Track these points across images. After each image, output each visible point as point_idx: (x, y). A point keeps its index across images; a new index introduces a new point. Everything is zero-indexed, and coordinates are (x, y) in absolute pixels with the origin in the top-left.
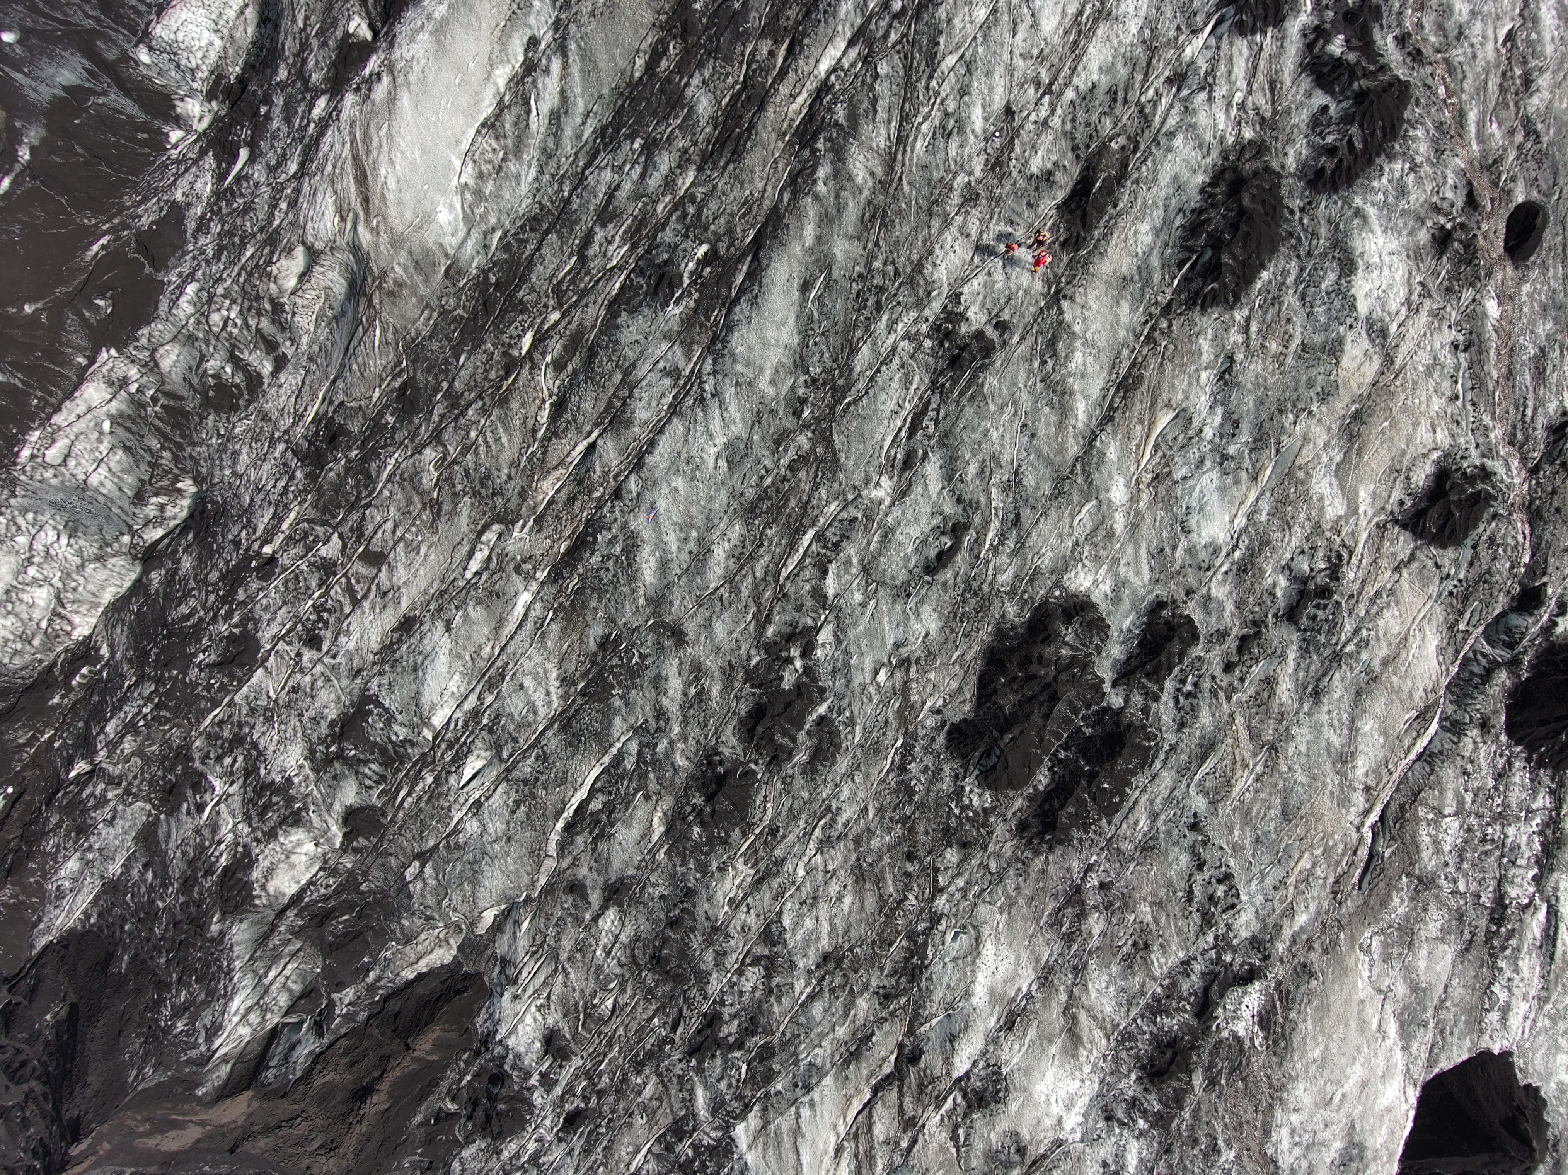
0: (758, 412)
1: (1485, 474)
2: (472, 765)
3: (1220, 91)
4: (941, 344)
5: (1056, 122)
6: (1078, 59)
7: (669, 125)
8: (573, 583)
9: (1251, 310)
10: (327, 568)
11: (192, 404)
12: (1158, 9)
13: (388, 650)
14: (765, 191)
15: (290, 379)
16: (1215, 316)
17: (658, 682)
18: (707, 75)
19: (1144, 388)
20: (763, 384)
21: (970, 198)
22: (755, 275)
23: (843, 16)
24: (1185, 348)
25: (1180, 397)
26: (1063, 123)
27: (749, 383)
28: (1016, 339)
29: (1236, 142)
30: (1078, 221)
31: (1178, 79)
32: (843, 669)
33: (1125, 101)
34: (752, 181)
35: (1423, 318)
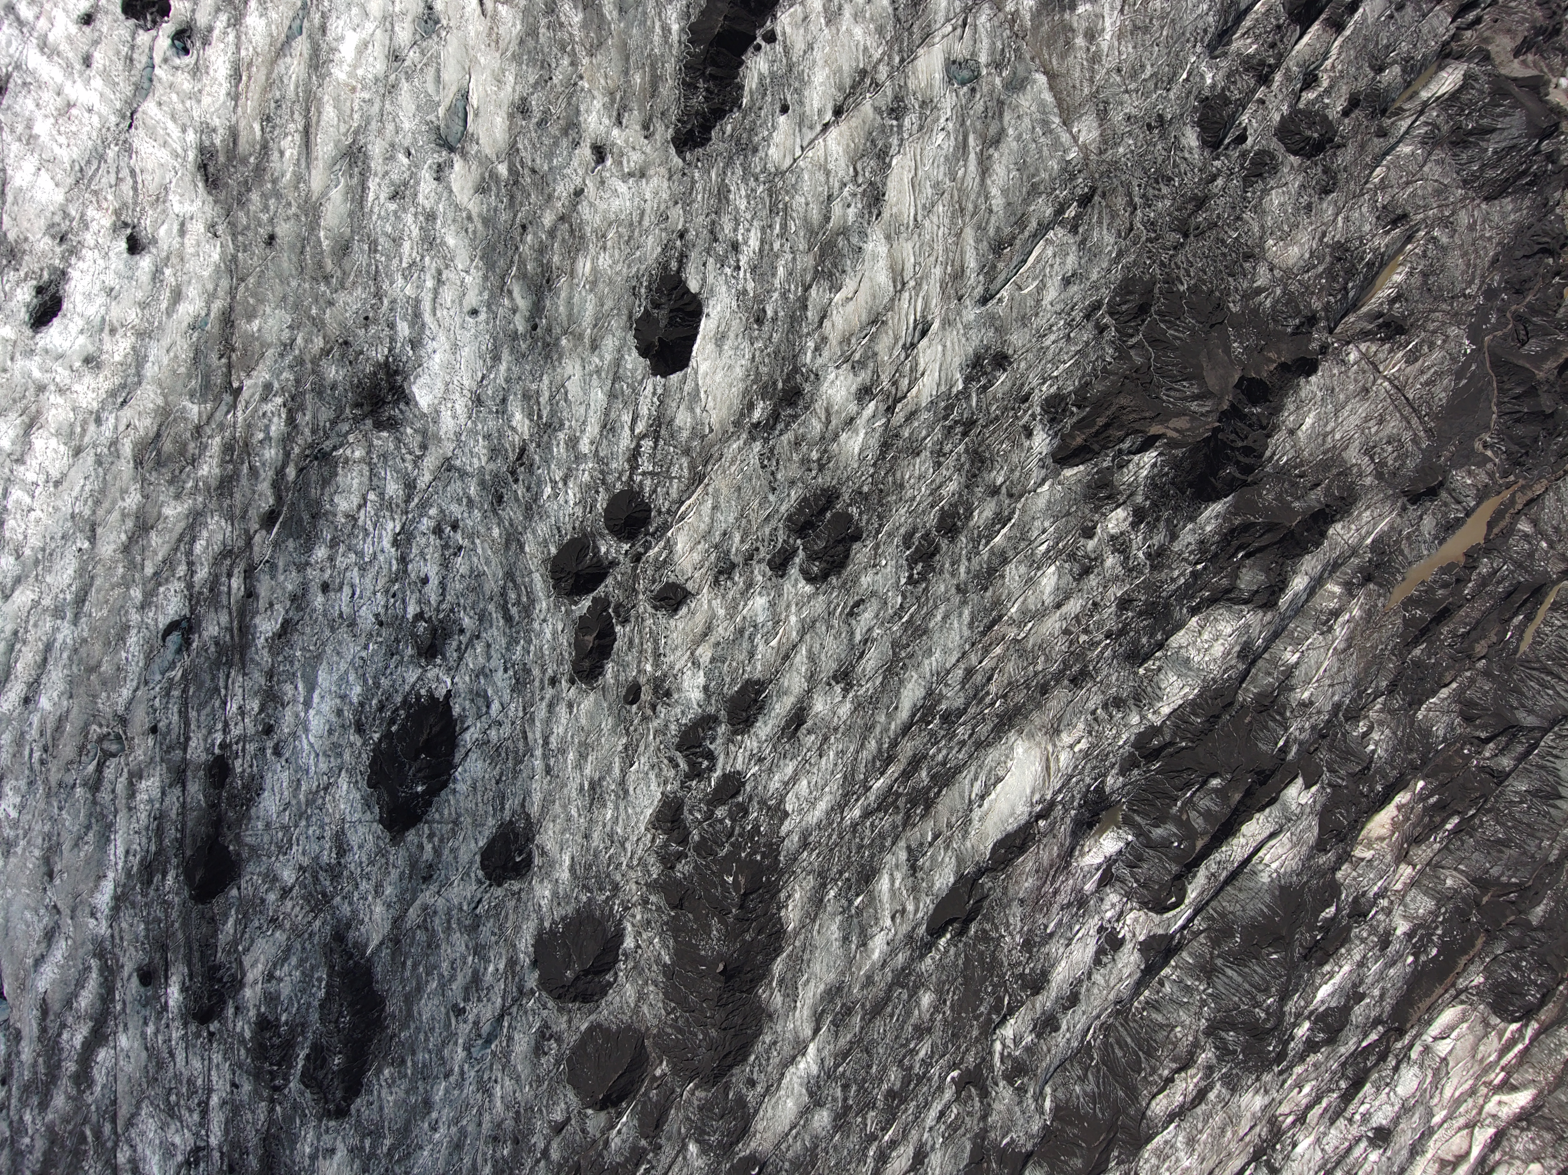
1: (656, 608)
2: (1043, 548)
3: (747, 754)
8: (994, 613)
10: (1086, 631)
11: (1131, 702)
13: (1067, 598)
15: (1091, 705)
17: (968, 572)
20: (915, 676)
21: (836, 730)
22: (913, 715)
31: (761, 760)
32: (898, 567)
35: (677, 667)
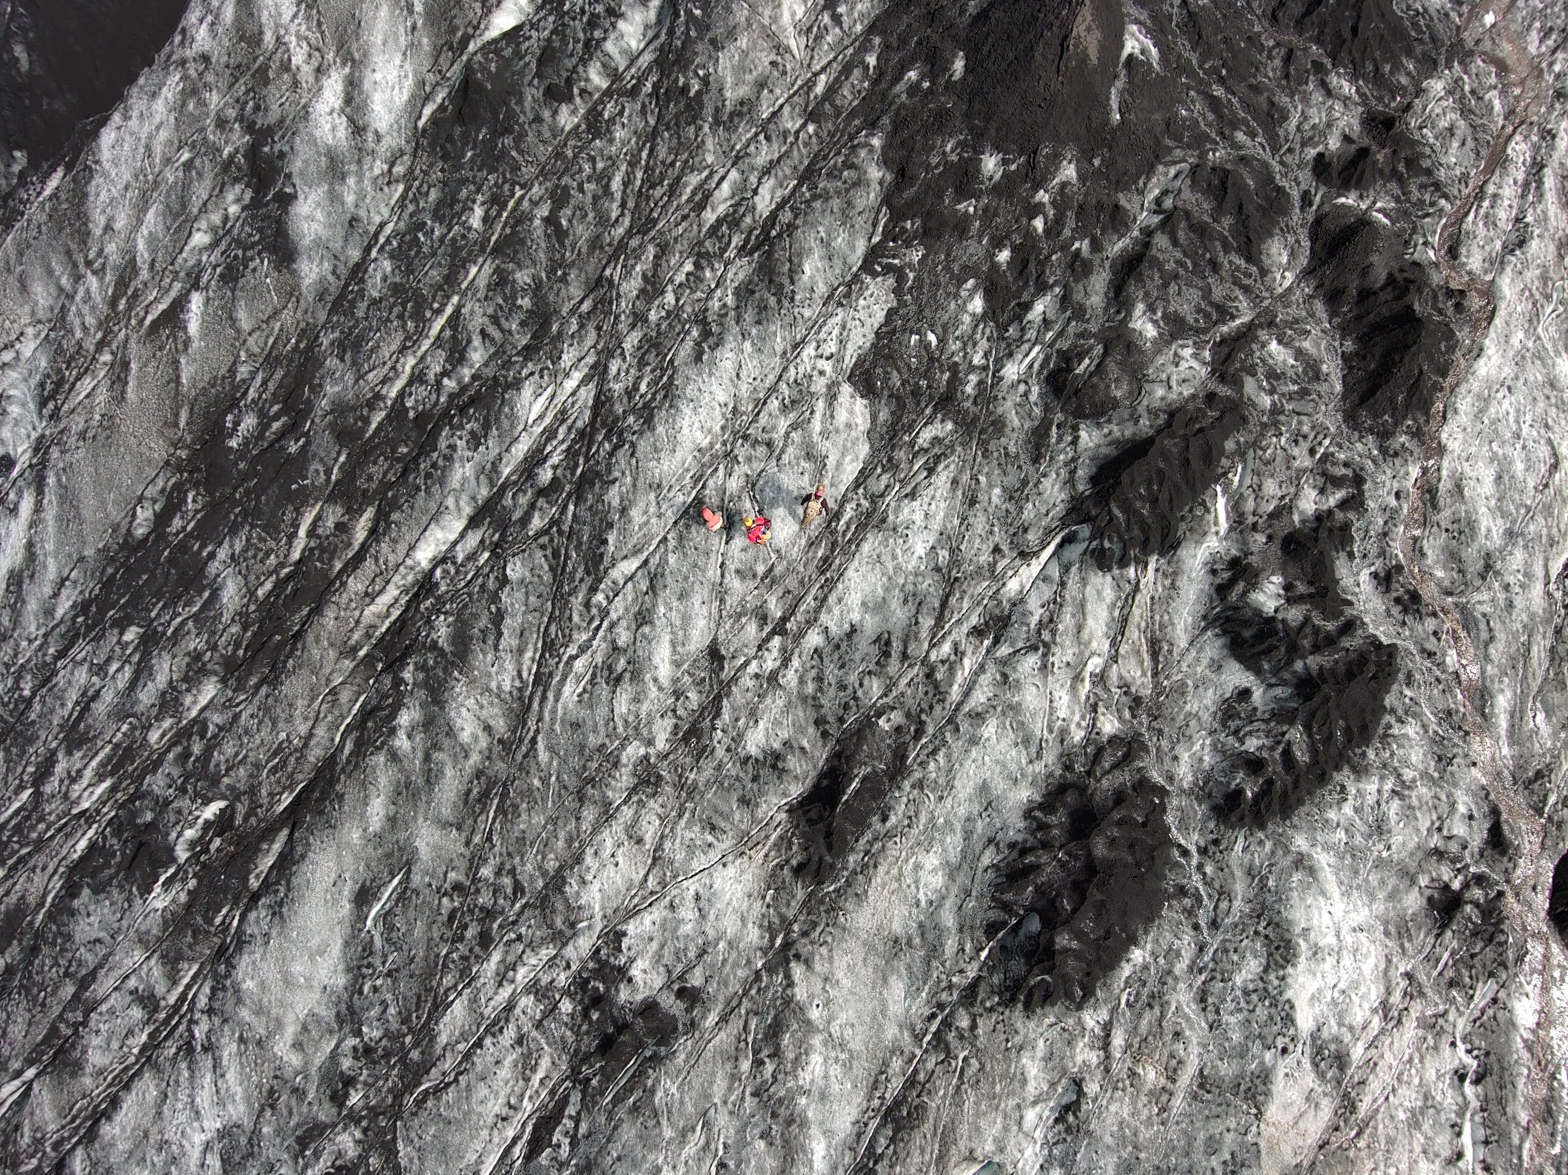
0: (271, 1092)
4: (586, 1014)
5: (790, 678)
6: (830, 585)
7: (176, 615)
9: (1114, 1011)
12: (964, 519)
14: (310, 735)
16: (1052, 1019)
18: (238, 548)
19: (927, 1127)
23: (455, 484)
24: (999, 1069)
25: (989, 1147)
26: (802, 681)
27: (259, 1043)
28: (712, 1019)
29: (1088, 740)
30: (822, 840)
33: (904, 656)
34: (290, 719)
